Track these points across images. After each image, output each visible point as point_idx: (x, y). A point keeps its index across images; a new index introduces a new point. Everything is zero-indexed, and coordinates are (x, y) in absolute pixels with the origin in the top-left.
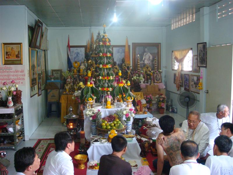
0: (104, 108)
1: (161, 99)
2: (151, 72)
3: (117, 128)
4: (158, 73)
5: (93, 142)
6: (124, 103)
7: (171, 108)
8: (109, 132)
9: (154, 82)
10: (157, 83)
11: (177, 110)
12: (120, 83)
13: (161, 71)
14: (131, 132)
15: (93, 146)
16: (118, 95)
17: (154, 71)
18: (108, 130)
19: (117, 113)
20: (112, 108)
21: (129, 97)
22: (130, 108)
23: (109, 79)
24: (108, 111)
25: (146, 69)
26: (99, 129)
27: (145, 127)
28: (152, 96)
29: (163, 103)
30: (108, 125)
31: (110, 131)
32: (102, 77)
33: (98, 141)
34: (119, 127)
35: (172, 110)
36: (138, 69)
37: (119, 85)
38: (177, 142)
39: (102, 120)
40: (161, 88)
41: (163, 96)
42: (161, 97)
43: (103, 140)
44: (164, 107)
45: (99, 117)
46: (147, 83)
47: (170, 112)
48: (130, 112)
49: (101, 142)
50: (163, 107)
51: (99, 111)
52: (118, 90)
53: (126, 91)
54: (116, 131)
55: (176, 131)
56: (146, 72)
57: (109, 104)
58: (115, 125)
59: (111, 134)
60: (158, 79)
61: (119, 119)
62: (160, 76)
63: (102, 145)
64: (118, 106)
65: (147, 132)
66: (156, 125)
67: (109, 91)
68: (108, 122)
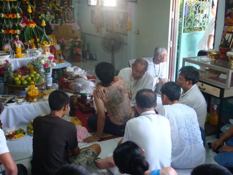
0: (13, 58)
1: (77, 44)
2: (60, 9)
3: (36, 83)
4: (70, 10)
5: (7, 103)
6: (38, 50)
7: (89, 55)
8: (27, 89)
9: (66, 22)
10: (69, 23)
11: (96, 57)
12: (30, 24)
13: (73, 7)
14: (53, 87)
15: (8, 109)
16: (30, 40)
17: (64, 7)
18: (24, 86)
19: (33, 63)
20: (24, 57)
21: (46, 42)
22: (48, 56)
23: (15, 17)
24: (19, 61)
25: (54, 4)
26: (11, 85)
27: (66, 79)
28: (65, 40)
29: (79, 48)
30: (23, 79)
31: (27, 87)
32: (5, 15)
33: (13, 102)
34: (38, 81)
35: (89, 57)
36: (43, 5)
37: (29, 26)
38: (119, 92)
39: (13, 74)
40: (74, 29)
41: (79, 40)
42: (75, 40)
43: (19, 99)
44: (81, 53)
45: (9, 70)
46: (57, 23)
47: (87, 59)
48: (49, 60)
49: (17, 102)
50: (79, 53)
51: (7, 61)
52: (29, 32)
53: (39, 33)
54: (36, 86)
55: (116, 79)
56: (53, 8)
57: (19, 52)
58: (32, 79)
59: (30, 91)
60: (69, 18)
61: (36, 71)
62: (72, 13)
63: (19, 106)
64: (32, 54)
65: (70, 85)
66: (80, 76)
67: (16, 34)
68: (22, 76)
